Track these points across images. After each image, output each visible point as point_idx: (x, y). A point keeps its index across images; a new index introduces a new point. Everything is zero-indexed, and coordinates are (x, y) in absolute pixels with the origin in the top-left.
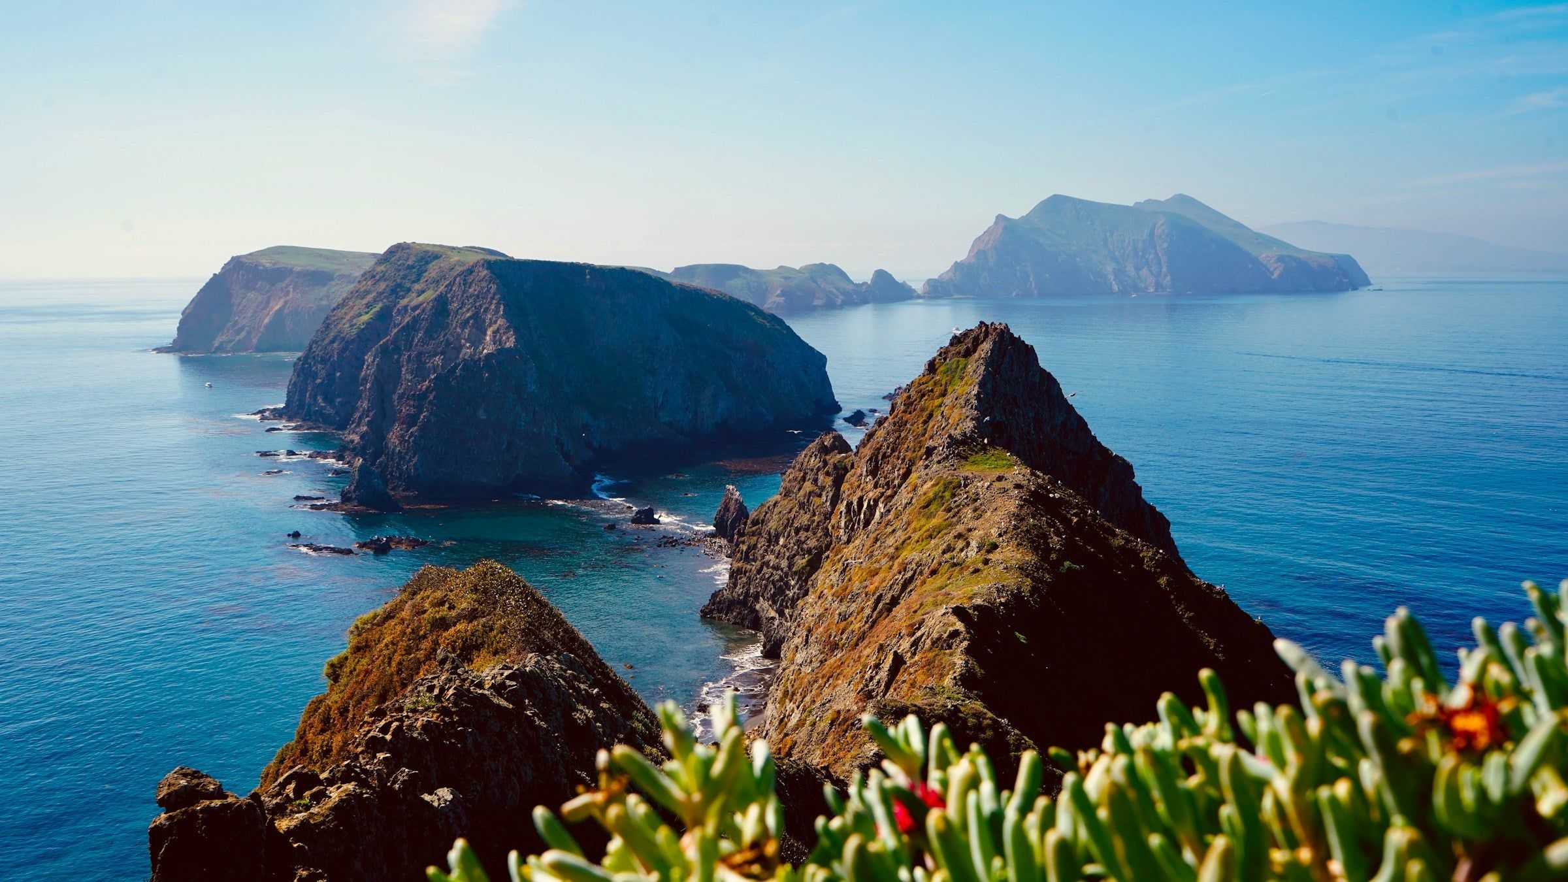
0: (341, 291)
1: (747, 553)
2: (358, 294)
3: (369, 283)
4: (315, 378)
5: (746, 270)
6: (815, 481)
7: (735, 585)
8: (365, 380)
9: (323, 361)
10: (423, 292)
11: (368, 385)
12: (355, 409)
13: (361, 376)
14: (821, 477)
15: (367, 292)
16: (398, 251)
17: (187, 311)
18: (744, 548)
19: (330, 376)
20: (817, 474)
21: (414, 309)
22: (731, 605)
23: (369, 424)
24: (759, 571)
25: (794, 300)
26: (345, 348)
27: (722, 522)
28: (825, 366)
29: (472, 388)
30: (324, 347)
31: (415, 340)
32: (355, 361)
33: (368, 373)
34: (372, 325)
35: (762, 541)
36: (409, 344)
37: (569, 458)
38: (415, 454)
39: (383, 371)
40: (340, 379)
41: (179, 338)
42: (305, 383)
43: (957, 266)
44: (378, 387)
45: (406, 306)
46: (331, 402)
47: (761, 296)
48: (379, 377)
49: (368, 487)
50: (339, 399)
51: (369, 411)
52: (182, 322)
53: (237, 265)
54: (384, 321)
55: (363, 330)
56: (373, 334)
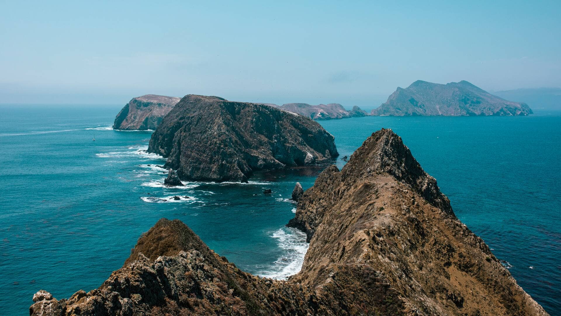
0: (168, 110)
1: (302, 206)
2: (173, 112)
3: (177, 108)
4: (158, 140)
5: (309, 105)
6: (326, 182)
7: (297, 217)
9: (161, 135)
10: (195, 112)
11: (176, 143)
12: (171, 152)
13: (174, 140)
14: (328, 180)
15: (177, 112)
16: (186, 99)
17: (118, 116)
18: (301, 204)
19: (163, 139)
21: (192, 117)
23: (175, 156)
24: (306, 213)
25: (325, 116)
26: (169, 130)
27: (295, 195)
28: (334, 140)
29: (210, 145)
30: (162, 130)
31: (192, 128)
32: (172, 135)
33: (176, 139)
34: (178, 123)
35: (307, 202)
36: (190, 130)
37: (242, 171)
38: (190, 168)
39: (181, 138)
40: (167, 141)
41: (114, 125)
42: (155, 142)
43: (383, 105)
44: (179, 144)
45: (189, 117)
46: (163, 148)
47: (313, 114)
48: (179, 140)
49: (174, 178)
50: (166, 148)
51: (175, 152)
52: (116, 120)
53: (135, 101)
54: (182, 121)
55: (175, 124)
56: (178, 126)
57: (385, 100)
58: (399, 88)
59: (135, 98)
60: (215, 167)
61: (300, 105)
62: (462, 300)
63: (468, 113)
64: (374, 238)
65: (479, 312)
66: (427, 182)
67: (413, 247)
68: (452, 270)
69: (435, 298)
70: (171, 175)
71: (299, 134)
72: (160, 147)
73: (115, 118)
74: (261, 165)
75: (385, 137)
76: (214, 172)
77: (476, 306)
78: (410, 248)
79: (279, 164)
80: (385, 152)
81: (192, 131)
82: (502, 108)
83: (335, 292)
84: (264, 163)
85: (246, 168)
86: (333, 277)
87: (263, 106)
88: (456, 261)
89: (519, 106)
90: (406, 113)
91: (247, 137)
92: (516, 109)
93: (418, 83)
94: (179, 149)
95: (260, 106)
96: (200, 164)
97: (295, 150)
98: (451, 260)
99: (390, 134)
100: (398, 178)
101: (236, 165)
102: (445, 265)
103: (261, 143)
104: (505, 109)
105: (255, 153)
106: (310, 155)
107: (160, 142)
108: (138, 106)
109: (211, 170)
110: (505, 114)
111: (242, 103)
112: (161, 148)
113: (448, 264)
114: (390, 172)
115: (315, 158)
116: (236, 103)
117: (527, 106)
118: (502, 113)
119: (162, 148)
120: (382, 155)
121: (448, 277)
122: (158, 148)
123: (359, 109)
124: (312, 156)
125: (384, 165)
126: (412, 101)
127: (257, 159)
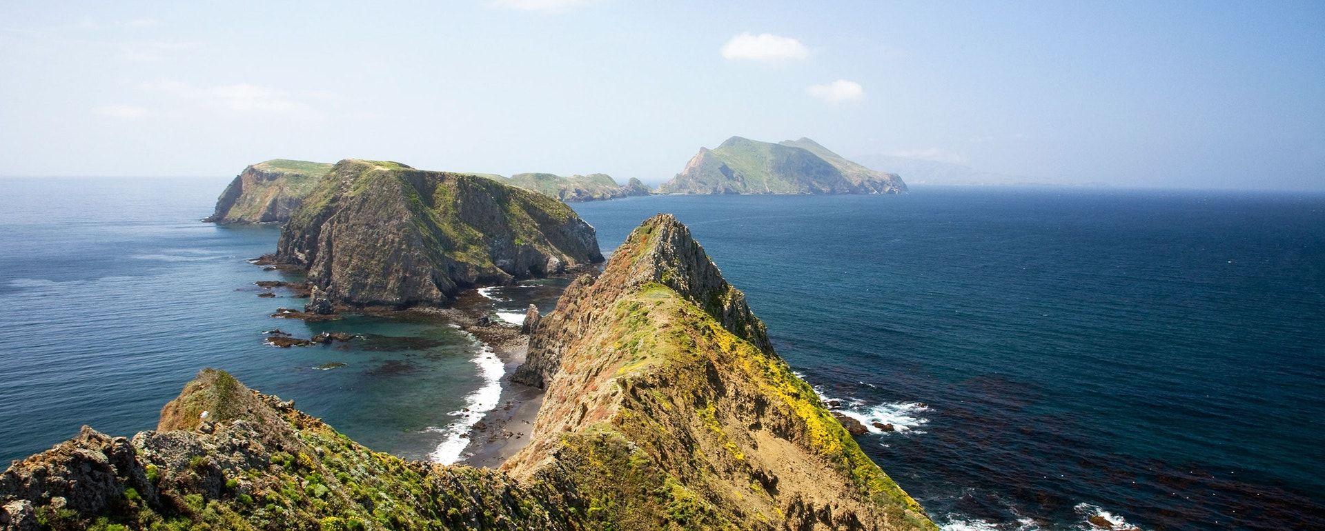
0: (311, 186)
1: (537, 344)
2: (319, 189)
3: (326, 182)
4: (293, 239)
5: (555, 177)
6: (575, 303)
7: (530, 362)
8: (321, 239)
9: (299, 228)
10: (358, 188)
11: (323, 243)
12: (315, 257)
13: (319, 238)
14: (579, 300)
15: (325, 188)
16: (342, 166)
17: (222, 197)
18: (536, 341)
19: (302, 237)
20: (577, 298)
21: (351, 198)
22: (528, 373)
23: (324, 265)
24: (543, 355)
25: (583, 194)
26: (311, 221)
27: (527, 325)
28: (594, 234)
29: (384, 245)
30: (299, 221)
31: (351, 217)
32: (317, 229)
33: (323, 236)
34: (327, 208)
35: (545, 337)
36: (347, 219)
37: (439, 287)
38: (348, 284)
39: (332, 234)
40: (308, 239)
41: (216, 213)
42: (287, 242)
43: (678, 176)
44: (329, 244)
45: (347, 197)
46: (303, 252)
47: (562, 193)
48: (329, 237)
49: (321, 303)
50: (308, 251)
51: (323, 258)
52: (218, 204)
53: (251, 170)
54: (334, 205)
55: (322, 210)
56: (327, 213)
57: (682, 169)
58: (703, 149)
59: (252, 166)
60: (392, 282)
61: (540, 177)
62: (776, 480)
63: (811, 189)
64: (633, 391)
65: (800, 497)
66: (730, 299)
67: (700, 402)
68: (762, 436)
69: (732, 479)
70: (316, 298)
71: (536, 225)
72: (296, 250)
73: (217, 201)
74: (473, 277)
75: (662, 227)
76: (392, 291)
77: (796, 488)
78: (694, 403)
79: (502, 274)
80: (663, 252)
81: (351, 222)
82: (862, 182)
83: (557, 478)
84: (478, 273)
85: (447, 283)
86: (557, 455)
87: (474, 179)
88: (768, 421)
89: (887, 178)
90: (715, 189)
91: (447, 229)
92: (883, 183)
93: (734, 142)
94: (330, 252)
95: (469, 177)
96: (366, 277)
97: (529, 250)
98: (761, 420)
99: (670, 222)
100: (685, 295)
101: (428, 279)
102: (751, 428)
103: (472, 241)
104: (866, 184)
105: (461, 257)
106: (555, 260)
107: (297, 242)
108: (258, 179)
109: (385, 288)
110: (867, 190)
111: (437, 174)
112: (299, 251)
113: (757, 426)
114: (670, 284)
115: (563, 264)
116: (428, 173)
117: (899, 178)
118: (863, 190)
119: (301, 251)
120: (656, 256)
121: (755, 447)
122: (294, 254)
123: (639, 182)
124: (558, 261)
125: (658, 274)
126: (726, 171)
127: (465, 266)
